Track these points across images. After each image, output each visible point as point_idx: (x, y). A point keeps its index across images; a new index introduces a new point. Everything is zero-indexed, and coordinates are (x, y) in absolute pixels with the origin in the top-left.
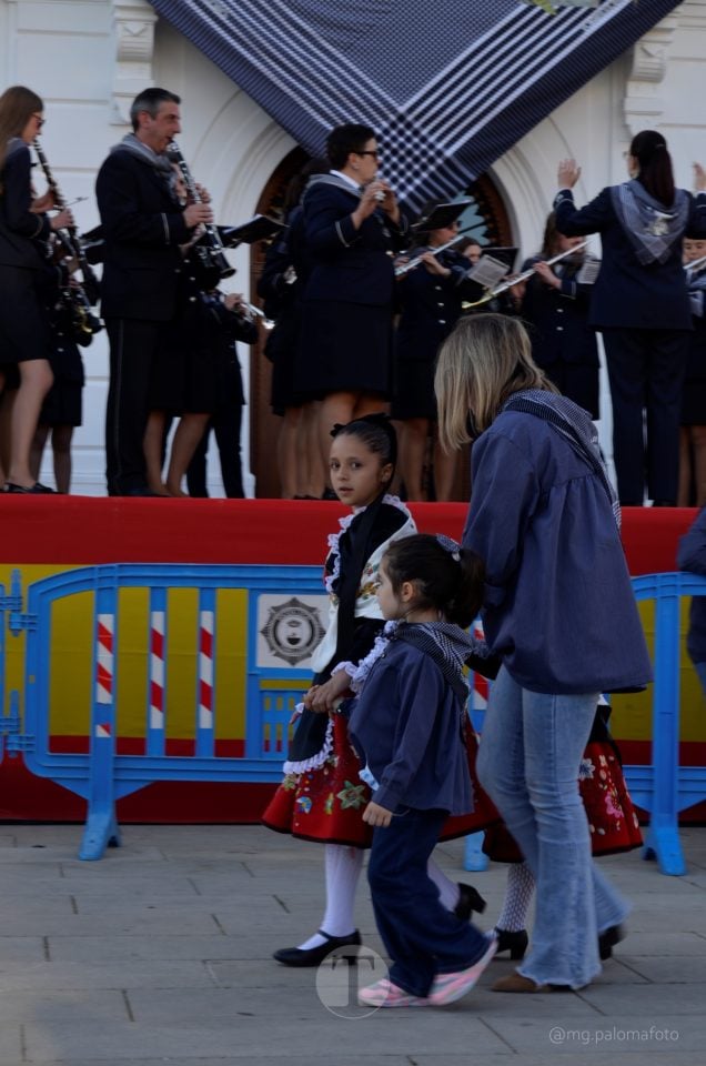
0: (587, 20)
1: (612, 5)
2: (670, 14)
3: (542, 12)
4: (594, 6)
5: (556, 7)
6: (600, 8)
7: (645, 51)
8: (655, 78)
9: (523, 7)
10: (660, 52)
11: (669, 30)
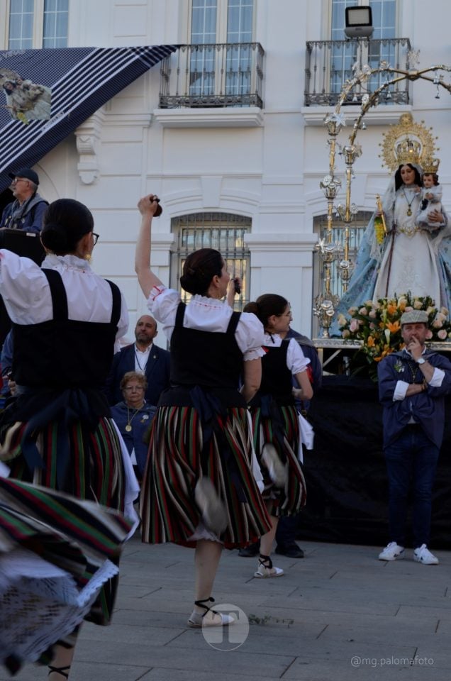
0: (44, 126)
1: (57, 118)
2: (88, 121)
3: (22, 123)
4: (48, 119)
5: (29, 120)
6: (51, 120)
7: (81, 140)
8: (91, 153)
9: (13, 121)
10: (89, 139)
11: (92, 129)
